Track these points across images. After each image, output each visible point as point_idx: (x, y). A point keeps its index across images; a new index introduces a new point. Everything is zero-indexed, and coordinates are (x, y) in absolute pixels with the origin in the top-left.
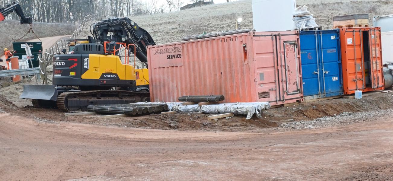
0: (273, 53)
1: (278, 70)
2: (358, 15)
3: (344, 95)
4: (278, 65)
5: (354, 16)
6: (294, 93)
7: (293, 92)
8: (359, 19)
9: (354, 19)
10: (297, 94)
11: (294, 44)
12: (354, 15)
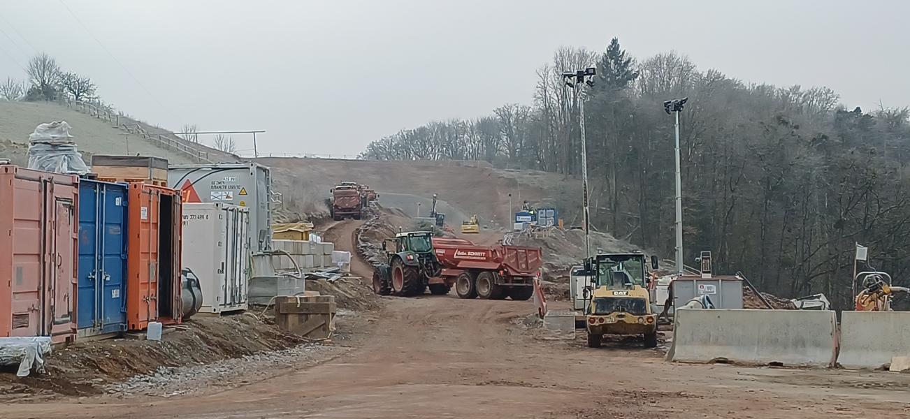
0: (39, 221)
1: (44, 263)
2: (155, 159)
3: (129, 331)
4: (44, 253)
5: (147, 160)
6: (64, 319)
7: (62, 317)
8: (155, 167)
9: (147, 167)
10: (66, 322)
11: (70, 207)
12: (147, 158)
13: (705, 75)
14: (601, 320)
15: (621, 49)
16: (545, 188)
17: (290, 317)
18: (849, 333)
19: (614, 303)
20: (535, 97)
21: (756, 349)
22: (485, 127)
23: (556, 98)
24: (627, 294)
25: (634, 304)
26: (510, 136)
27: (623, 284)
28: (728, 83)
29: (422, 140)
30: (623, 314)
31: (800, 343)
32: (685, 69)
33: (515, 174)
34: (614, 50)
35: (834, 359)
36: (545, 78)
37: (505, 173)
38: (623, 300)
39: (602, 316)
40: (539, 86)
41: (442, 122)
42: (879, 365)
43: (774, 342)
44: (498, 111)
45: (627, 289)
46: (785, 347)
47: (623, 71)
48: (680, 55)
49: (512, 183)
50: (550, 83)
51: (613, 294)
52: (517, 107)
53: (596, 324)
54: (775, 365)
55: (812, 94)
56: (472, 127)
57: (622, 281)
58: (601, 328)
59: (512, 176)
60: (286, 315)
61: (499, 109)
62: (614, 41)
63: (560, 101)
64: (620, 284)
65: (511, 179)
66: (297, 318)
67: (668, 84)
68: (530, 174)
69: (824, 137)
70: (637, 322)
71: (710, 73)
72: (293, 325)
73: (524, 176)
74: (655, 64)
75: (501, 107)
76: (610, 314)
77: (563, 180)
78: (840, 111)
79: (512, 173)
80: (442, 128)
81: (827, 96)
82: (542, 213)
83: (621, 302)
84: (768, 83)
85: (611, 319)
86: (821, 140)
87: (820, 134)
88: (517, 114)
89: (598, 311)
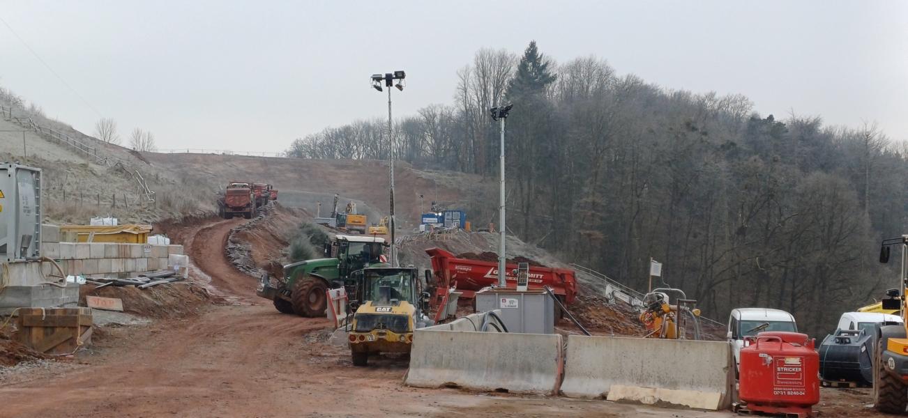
13: (624, 80)
14: (362, 338)
15: (539, 52)
16: (463, 189)
17: (34, 331)
18: (573, 358)
19: (375, 320)
20: (455, 98)
21: (485, 374)
22: (411, 128)
23: (476, 100)
24: (390, 310)
25: (396, 321)
26: (434, 136)
27: (388, 300)
28: (646, 88)
29: (347, 139)
30: (384, 331)
31: (526, 369)
32: (604, 74)
33: (434, 175)
34: (532, 54)
35: (558, 387)
36: (465, 80)
37: (424, 174)
38: (385, 317)
39: (363, 334)
40: (460, 87)
41: (367, 121)
42: (597, 394)
43: (502, 367)
44: (423, 112)
45: (392, 305)
46: (512, 372)
47: (540, 74)
48: (599, 59)
49: (430, 184)
50: (471, 84)
51: (376, 311)
52: (442, 108)
53: (357, 341)
54: (502, 391)
55: (728, 100)
56: (397, 128)
57: (387, 296)
58: (362, 346)
59: (430, 176)
60: (30, 328)
61: (424, 110)
62: (533, 45)
63: (481, 103)
64: (385, 299)
65: (429, 180)
66: (41, 331)
67: (588, 87)
68: (449, 175)
69: (733, 144)
70: (398, 340)
71: (628, 77)
72: (37, 338)
73: (443, 177)
74: (575, 68)
75: (425, 107)
76: (370, 331)
77: (481, 182)
78: (754, 119)
79: (431, 174)
80: (368, 128)
81: (742, 102)
82: (448, 215)
83: (383, 319)
84: (686, 90)
85: (371, 337)
86: (728, 148)
87: (728, 141)
88: (442, 114)
89: (359, 328)
